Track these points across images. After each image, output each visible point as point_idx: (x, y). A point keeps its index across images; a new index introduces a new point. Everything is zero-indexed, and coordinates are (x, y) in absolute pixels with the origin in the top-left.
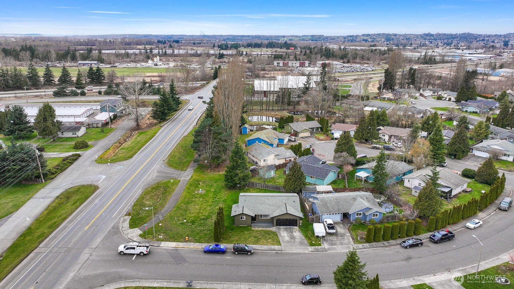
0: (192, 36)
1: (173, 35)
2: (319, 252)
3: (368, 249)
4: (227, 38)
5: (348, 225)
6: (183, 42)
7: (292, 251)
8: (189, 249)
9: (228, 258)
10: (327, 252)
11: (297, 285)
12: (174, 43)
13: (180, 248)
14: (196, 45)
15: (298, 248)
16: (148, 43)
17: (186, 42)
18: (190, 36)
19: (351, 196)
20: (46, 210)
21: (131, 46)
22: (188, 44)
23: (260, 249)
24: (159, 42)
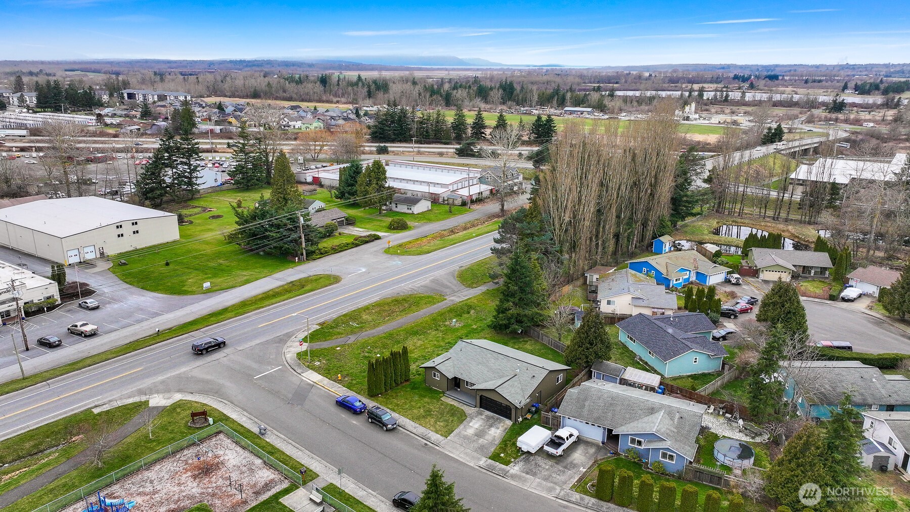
0: (817, 67)
1: (777, 66)
2: (491, 474)
3: (582, 509)
4: (898, 69)
5: (606, 454)
6: (786, 78)
7: (452, 453)
8: (327, 390)
9: (354, 422)
10: (503, 479)
11: (383, 499)
12: (767, 79)
13: (318, 386)
14: (809, 84)
15: (466, 454)
16: (715, 79)
17: (792, 78)
18: (812, 66)
19: (650, 403)
20: (263, 293)
21: (679, 85)
22: (793, 83)
23: (410, 428)
24: (736, 77)
